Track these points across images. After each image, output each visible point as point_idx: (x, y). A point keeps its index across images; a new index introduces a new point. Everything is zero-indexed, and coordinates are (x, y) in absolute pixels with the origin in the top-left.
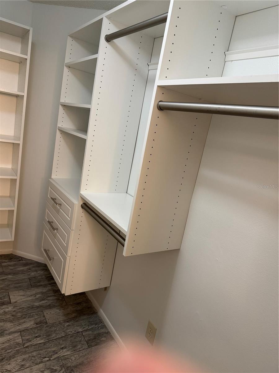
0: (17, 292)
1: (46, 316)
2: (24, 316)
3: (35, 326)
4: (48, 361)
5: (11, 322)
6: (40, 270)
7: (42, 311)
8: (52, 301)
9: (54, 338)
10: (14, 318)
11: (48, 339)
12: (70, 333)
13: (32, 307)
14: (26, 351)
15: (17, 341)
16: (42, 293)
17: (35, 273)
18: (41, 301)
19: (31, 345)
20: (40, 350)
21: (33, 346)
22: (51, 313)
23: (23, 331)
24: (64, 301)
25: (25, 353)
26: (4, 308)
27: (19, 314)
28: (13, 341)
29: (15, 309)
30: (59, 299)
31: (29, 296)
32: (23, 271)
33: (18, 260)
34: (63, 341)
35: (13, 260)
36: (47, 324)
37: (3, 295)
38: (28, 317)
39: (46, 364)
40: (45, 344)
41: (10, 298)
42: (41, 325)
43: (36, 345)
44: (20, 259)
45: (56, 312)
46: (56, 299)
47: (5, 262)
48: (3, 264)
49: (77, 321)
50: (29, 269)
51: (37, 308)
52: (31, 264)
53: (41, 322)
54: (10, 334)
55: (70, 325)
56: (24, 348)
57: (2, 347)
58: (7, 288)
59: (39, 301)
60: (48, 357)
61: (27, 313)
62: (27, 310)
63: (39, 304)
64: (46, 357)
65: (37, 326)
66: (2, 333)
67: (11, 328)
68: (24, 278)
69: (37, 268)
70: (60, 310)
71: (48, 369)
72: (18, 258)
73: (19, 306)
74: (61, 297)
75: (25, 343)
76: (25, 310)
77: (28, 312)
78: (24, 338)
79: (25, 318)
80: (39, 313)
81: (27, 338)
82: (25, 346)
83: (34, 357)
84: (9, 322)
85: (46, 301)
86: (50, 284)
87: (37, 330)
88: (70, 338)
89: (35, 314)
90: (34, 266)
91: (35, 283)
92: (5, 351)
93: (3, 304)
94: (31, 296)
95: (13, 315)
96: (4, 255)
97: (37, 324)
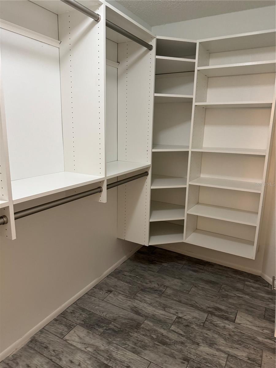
0: (246, 315)
1: (263, 358)
2: (239, 342)
3: (246, 359)
5: (225, 339)
7: (262, 350)
13: (253, 339)
15: (221, 361)
18: (266, 338)
22: (271, 358)
23: (232, 356)
26: (225, 323)
27: (236, 338)
28: (217, 359)
29: (235, 330)
31: (256, 326)
32: (263, 297)
33: (264, 285)
35: (258, 282)
37: (231, 311)
38: (244, 347)
41: (236, 317)
42: (253, 363)
47: (249, 282)
48: (247, 283)
51: (259, 343)
53: (254, 360)
54: (218, 350)
57: (205, 356)
58: (238, 307)
59: (264, 337)
61: (244, 341)
62: (246, 339)
63: (262, 341)
65: (248, 361)
66: (212, 344)
67: (222, 346)
68: (260, 305)
72: (264, 283)
76: (244, 337)
77: (246, 341)
78: (228, 363)
79: (240, 344)
80: (258, 349)
81: (232, 365)
84: (223, 338)
87: (246, 365)
89: (252, 347)
91: (270, 316)
92: (205, 362)
93: (227, 319)
94: (259, 326)
95: (230, 335)
96: (252, 275)
97: (249, 359)
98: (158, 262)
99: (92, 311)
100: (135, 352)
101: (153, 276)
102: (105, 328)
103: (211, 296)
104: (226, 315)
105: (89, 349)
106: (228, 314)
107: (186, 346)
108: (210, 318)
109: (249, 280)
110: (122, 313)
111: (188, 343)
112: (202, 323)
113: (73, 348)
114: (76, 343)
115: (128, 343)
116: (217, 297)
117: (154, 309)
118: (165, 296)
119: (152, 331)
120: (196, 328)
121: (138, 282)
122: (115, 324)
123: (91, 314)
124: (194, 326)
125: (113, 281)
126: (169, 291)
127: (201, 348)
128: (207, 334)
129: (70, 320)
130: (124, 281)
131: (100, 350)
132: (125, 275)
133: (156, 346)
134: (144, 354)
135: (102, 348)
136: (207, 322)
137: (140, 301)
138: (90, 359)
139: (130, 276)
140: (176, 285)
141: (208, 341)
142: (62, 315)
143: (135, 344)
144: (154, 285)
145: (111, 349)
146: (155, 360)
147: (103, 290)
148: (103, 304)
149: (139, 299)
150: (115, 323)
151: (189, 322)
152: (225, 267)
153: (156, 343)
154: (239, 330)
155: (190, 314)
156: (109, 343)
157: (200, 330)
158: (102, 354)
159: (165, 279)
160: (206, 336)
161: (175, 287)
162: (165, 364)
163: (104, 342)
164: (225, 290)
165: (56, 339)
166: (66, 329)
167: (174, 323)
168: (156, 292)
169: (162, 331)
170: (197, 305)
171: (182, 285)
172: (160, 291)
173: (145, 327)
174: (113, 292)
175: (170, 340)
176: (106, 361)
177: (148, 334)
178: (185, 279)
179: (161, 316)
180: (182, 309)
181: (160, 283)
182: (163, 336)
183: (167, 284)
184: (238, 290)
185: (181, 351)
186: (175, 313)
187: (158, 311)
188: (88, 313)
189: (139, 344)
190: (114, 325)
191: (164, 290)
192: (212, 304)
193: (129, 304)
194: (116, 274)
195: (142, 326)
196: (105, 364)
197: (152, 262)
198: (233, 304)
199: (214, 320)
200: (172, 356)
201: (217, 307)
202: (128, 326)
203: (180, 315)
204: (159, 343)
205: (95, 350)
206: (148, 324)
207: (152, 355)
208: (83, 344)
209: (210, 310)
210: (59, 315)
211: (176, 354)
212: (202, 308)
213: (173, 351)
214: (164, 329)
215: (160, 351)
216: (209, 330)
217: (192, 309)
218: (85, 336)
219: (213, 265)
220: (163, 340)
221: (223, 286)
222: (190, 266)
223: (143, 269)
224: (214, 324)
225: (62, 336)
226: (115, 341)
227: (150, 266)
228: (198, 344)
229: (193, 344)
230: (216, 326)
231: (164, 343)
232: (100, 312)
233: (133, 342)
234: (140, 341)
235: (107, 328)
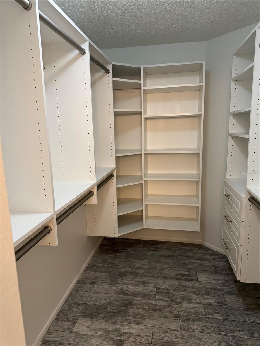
0: (203, 274)
1: (226, 299)
2: (207, 294)
3: (216, 304)
4: (225, 335)
5: (197, 295)
6: (224, 261)
7: (223, 295)
8: (232, 289)
9: (232, 320)
10: (199, 293)
11: (227, 318)
12: (248, 320)
13: (215, 289)
14: (207, 321)
15: (201, 310)
16: (225, 280)
17: (219, 263)
18: (223, 286)
19: (212, 318)
20: (219, 324)
21: (213, 319)
22: (231, 298)
23: (206, 304)
24: (245, 293)
25: (206, 321)
26: (192, 283)
27: (204, 291)
28: (198, 310)
29: (201, 287)
30: (239, 289)
31: (213, 280)
32: (209, 259)
34: (241, 324)
35: (201, 249)
36: (227, 306)
37: (192, 274)
38: (211, 296)
39: (223, 337)
40: (223, 321)
41: (197, 277)
42: (221, 305)
43: (216, 319)
44: (207, 249)
45: (236, 299)
46: (237, 288)
47: (195, 250)
48: (194, 251)
49: (256, 313)
50: (215, 259)
51: (219, 291)
52: (216, 255)
53: (221, 303)
54: (196, 303)
55: (249, 314)
56: (206, 317)
57: (189, 310)
58: (196, 270)
59: (221, 286)
60: (225, 333)
61: (210, 292)
63: (221, 288)
64: (223, 332)
66: (190, 300)
67: (197, 299)
68: (209, 264)
69: (221, 259)
70: (240, 299)
71: (225, 341)
72: (206, 249)
73: (204, 285)
74: (242, 288)
75: (206, 314)
76: (209, 289)
78: (206, 310)
79: (208, 295)
80: (220, 295)
81: (209, 311)
82: (206, 316)
83: (214, 327)
84: (195, 294)
85: (227, 288)
86: (231, 275)
87: (217, 307)
88: (248, 325)
89: (216, 294)
90: (218, 257)
91: (218, 270)
92: (191, 314)
93: (192, 280)
94: (215, 280)
95: (199, 291)
96: (195, 244)
97: (218, 303)
98: (122, 250)
99: (86, 303)
100: (137, 323)
101: (124, 262)
102: (104, 313)
103: (174, 267)
104: (190, 277)
105: (100, 333)
106: (191, 276)
107: (173, 307)
108: (180, 283)
109: (195, 248)
110: (113, 297)
111: (174, 305)
112: (176, 288)
113: (86, 336)
114: (86, 332)
115: (129, 318)
116: (178, 266)
117: (136, 287)
118: (140, 275)
119: (143, 304)
120: (174, 292)
121: (114, 270)
122: (112, 308)
123: (87, 306)
124: (172, 292)
125: (91, 274)
126: (142, 271)
127: (184, 306)
128: (183, 295)
129: (70, 315)
130: (101, 272)
131: (110, 331)
132: (99, 267)
133: (152, 314)
134: (145, 323)
135: (110, 328)
136: (180, 286)
137: (123, 284)
138: (104, 340)
139: (104, 267)
140: (145, 265)
141: (186, 299)
142: (61, 314)
143: (135, 317)
144: (128, 269)
145: (118, 327)
146: (156, 324)
147: (86, 284)
148: (92, 295)
149: (121, 283)
150: (110, 306)
151: (167, 290)
152: (174, 242)
153: (150, 311)
154: (203, 286)
155: (166, 284)
156: (114, 323)
157: (178, 293)
158: (112, 333)
159: (133, 262)
160: (183, 296)
161: (144, 266)
162: (164, 325)
163: (109, 324)
164: (182, 260)
165: (67, 334)
166: (70, 324)
167: (157, 294)
168: (131, 274)
169: (150, 302)
170: (167, 276)
171: (149, 264)
172: (135, 272)
173: (137, 303)
174: (96, 283)
175: (159, 306)
176: (118, 337)
177: (141, 307)
178: (149, 258)
179: (144, 291)
180: (158, 281)
181: (131, 267)
182: (153, 305)
183: (137, 265)
184: (190, 258)
185: (171, 312)
186: (154, 286)
187: (141, 288)
188: (83, 305)
189: (138, 317)
190: (110, 308)
191: (137, 270)
192: (178, 272)
193: (115, 289)
194: (90, 267)
195: (134, 302)
196: (118, 340)
197: (117, 251)
198: (192, 269)
199: (184, 283)
200: (166, 317)
201: (181, 274)
202: (123, 306)
203: (159, 287)
204: (153, 311)
205: (105, 332)
206: (138, 300)
207: (152, 321)
208: (93, 331)
209: (178, 277)
210: (58, 314)
211: (168, 315)
212: (171, 277)
213: (165, 314)
214: (152, 300)
215: (156, 316)
216: (184, 291)
217: (165, 280)
218: (90, 324)
219: (165, 243)
220: (155, 308)
221: (179, 257)
222: (148, 247)
223: (112, 258)
224: (185, 286)
225: (70, 330)
226: (118, 320)
227: (117, 255)
228: (180, 303)
229: (177, 304)
230: (187, 287)
231: (157, 310)
232: (94, 302)
233: (133, 316)
234: (137, 314)
235: (107, 313)
